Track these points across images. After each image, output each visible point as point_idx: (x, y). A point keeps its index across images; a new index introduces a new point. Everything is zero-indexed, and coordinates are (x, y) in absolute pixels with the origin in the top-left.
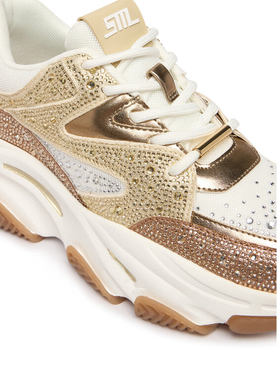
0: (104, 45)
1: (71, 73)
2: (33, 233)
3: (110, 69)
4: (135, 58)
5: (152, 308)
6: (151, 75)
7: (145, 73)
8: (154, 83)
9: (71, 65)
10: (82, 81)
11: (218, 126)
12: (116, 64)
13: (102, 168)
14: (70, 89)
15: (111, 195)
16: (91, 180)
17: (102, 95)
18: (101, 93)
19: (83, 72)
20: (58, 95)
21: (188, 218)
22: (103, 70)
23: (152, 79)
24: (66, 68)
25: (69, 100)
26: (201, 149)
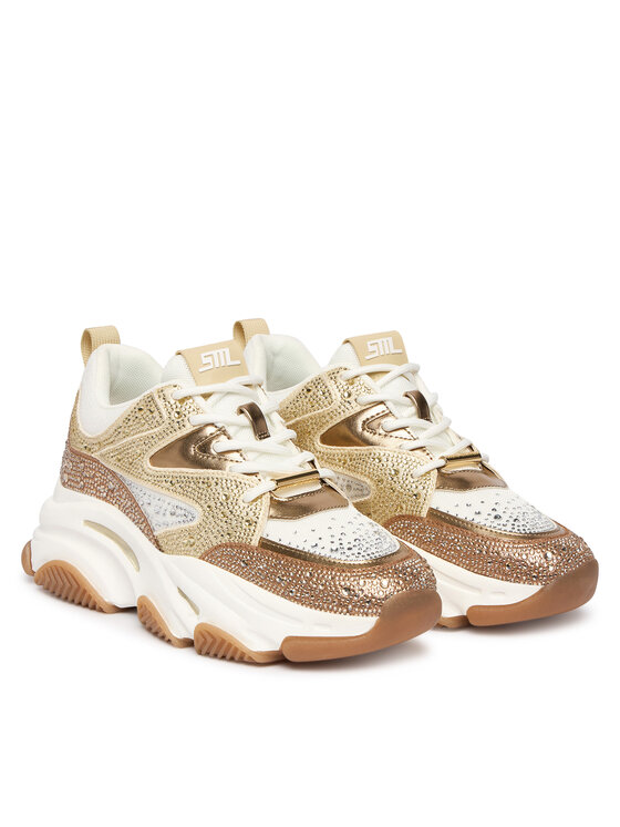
0: (197, 378)
1: (160, 403)
2: (107, 600)
3: (200, 400)
4: (228, 393)
5: (209, 633)
6: (242, 412)
7: (236, 409)
8: (245, 420)
9: (161, 394)
10: (170, 410)
11: (309, 468)
12: (206, 396)
13: (180, 497)
14: (158, 418)
15: (187, 525)
16: (168, 513)
17: (188, 425)
18: (186, 423)
19: (172, 402)
20: (146, 426)
21: (255, 543)
22: (191, 401)
23: (242, 415)
24: (156, 398)
25: (155, 430)
26: (278, 481)
